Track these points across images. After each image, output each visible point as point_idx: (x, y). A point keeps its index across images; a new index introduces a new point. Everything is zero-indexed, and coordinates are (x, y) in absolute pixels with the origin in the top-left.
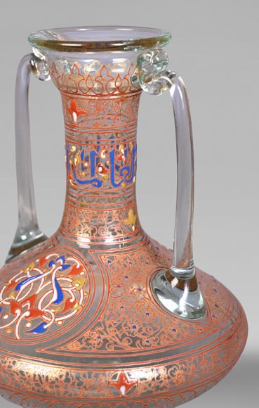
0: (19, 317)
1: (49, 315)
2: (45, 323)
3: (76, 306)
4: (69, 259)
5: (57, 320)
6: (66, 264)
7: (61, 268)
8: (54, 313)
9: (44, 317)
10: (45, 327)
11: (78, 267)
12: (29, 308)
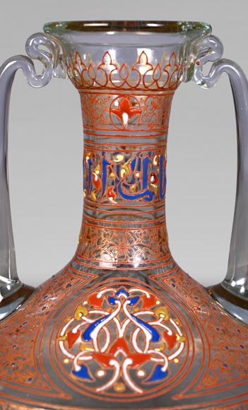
0: (121, 368)
1: (157, 356)
2: (160, 366)
3: (178, 338)
4: (131, 290)
5: (170, 358)
6: (131, 296)
7: (129, 302)
8: (161, 351)
9: (153, 359)
10: (164, 369)
11: (148, 296)
12: (125, 354)
